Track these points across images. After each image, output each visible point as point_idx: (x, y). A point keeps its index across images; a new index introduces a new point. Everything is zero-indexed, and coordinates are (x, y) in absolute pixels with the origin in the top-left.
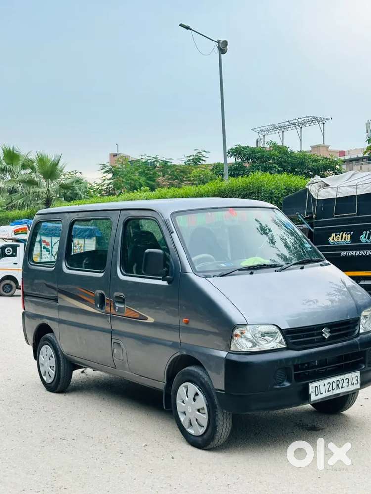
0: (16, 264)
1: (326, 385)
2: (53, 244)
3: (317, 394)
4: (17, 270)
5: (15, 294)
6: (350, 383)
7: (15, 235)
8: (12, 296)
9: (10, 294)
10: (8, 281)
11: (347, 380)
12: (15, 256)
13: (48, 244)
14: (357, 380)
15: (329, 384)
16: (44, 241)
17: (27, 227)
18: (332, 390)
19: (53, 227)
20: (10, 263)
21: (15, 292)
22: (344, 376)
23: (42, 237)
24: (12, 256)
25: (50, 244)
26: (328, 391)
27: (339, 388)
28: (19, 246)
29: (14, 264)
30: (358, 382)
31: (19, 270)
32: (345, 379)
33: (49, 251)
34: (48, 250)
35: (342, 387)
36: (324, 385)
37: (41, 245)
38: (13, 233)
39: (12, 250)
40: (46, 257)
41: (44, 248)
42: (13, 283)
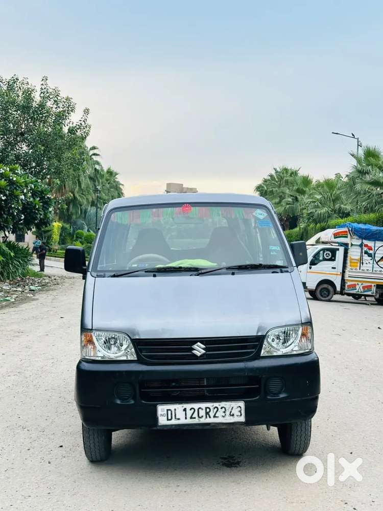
0: (335, 268)
1: (188, 410)
2: (376, 249)
3: (170, 418)
4: (335, 274)
5: (333, 299)
6: (228, 413)
7: (335, 238)
8: (330, 301)
9: (327, 298)
10: (325, 286)
11: (223, 409)
12: (334, 260)
13: (370, 249)
14: (240, 412)
15: (193, 410)
16: (366, 246)
17: (347, 230)
18: (197, 418)
19: (377, 230)
20: (327, 267)
21: (332, 297)
22: (220, 404)
23: (364, 241)
24: (331, 260)
25: (373, 249)
26: (191, 418)
27: (210, 417)
28: (338, 249)
29: (333, 268)
30: (241, 415)
31: (337, 274)
32: (219, 408)
33: (371, 257)
34: (370, 255)
35: (215, 416)
36: (185, 410)
37: (362, 249)
38: (333, 236)
39: (330, 254)
40: (368, 262)
41: (366, 253)
42: (330, 288)
